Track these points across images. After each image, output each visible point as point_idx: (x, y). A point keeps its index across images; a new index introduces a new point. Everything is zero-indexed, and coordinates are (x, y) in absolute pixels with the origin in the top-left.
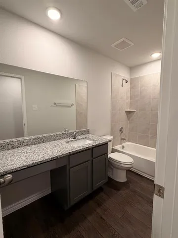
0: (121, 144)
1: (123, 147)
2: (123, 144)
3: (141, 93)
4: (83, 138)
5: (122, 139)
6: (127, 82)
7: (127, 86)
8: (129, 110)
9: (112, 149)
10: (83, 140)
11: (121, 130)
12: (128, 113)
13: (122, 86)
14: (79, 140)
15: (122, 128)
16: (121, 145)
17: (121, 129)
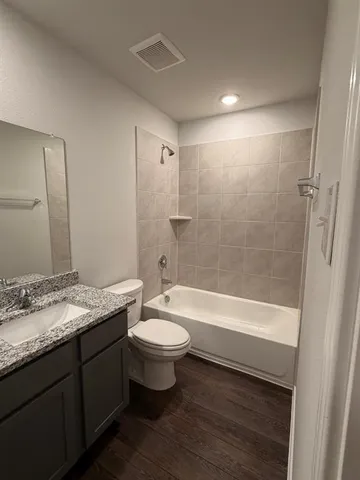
0: (162, 293)
1: (167, 299)
2: (167, 293)
3: (201, 180)
4: (56, 302)
5: (165, 282)
6: (172, 154)
7: (172, 163)
8: (177, 217)
9: (143, 308)
10: (54, 310)
11: (161, 262)
12: (176, 223)
13: (162, 162)
14: (40, 308)
15: (163, 258)
16: (161, 296)
17: (162, 260)
